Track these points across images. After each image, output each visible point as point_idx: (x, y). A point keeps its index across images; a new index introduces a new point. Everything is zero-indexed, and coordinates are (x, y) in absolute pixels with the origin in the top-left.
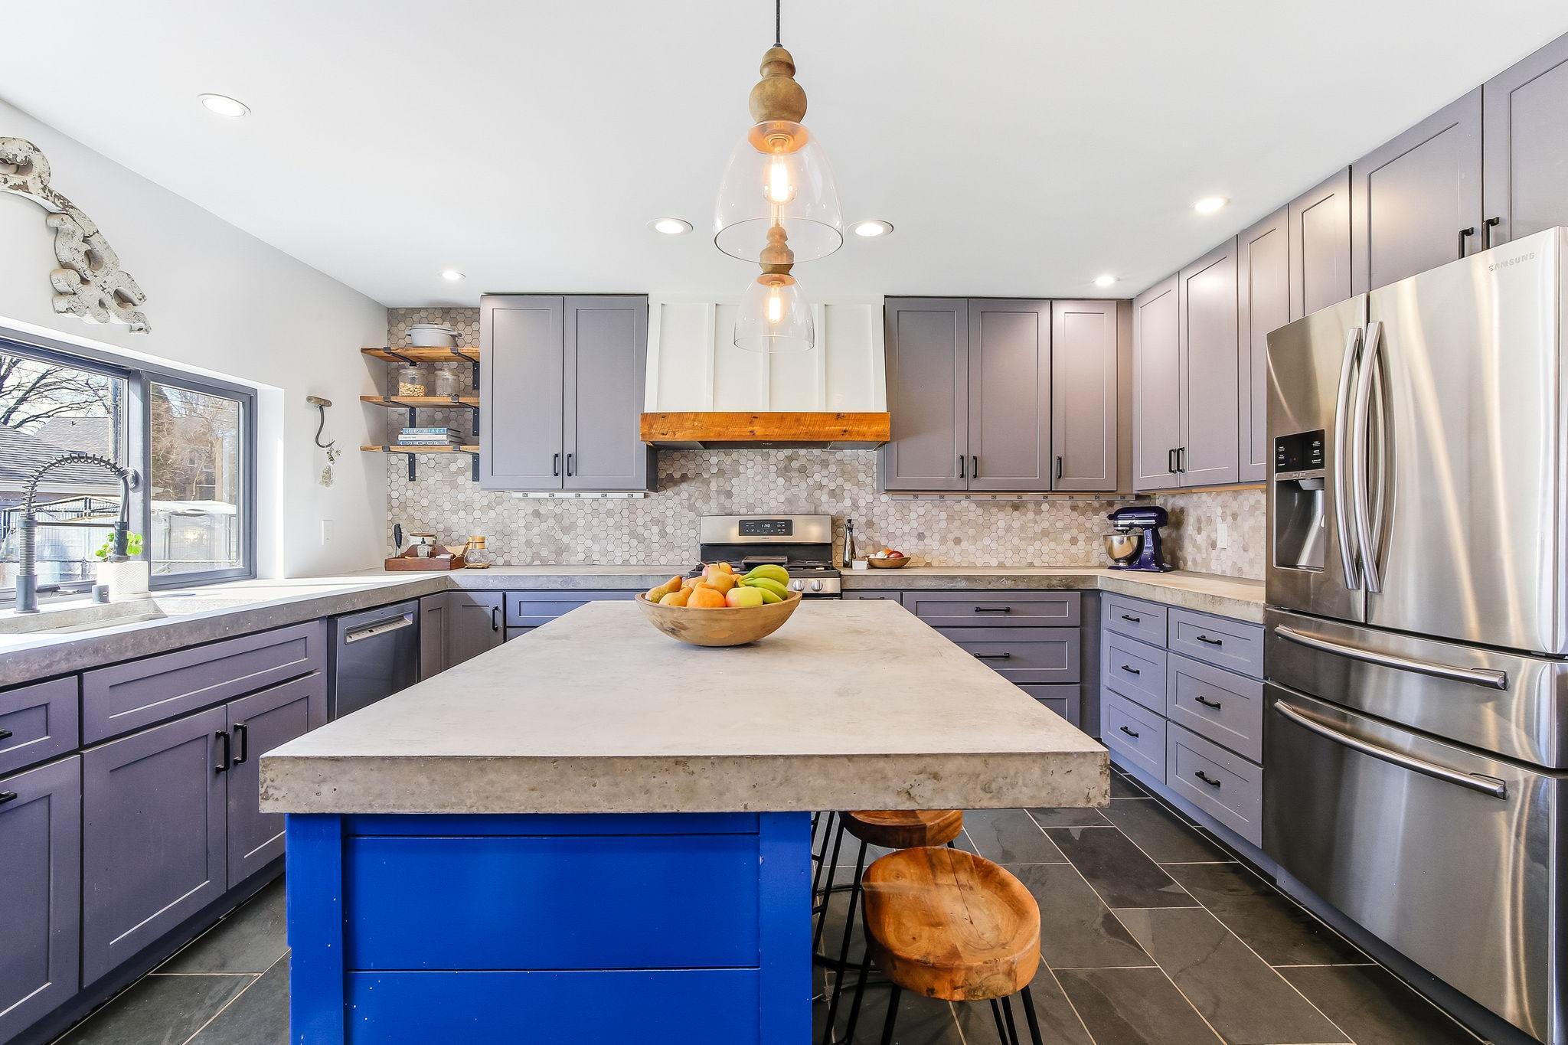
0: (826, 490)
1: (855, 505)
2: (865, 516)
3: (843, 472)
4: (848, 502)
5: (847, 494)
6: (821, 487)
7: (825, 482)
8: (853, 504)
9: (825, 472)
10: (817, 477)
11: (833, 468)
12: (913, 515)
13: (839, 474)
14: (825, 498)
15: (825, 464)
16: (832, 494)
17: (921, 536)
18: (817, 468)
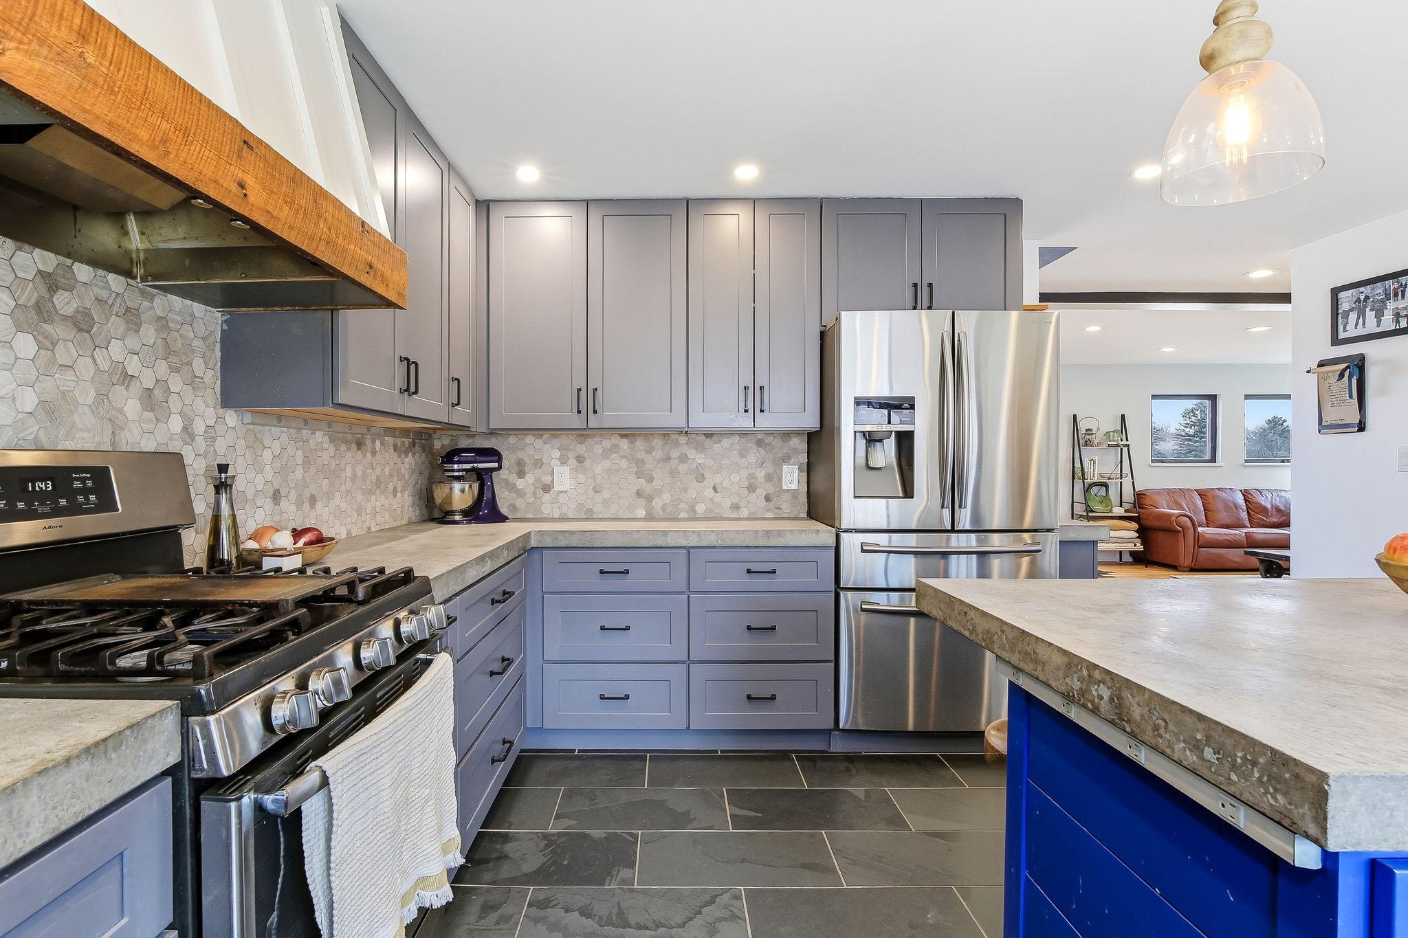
0: (135, 388)
1: (187, 431)
2: (205, 455)
3: (168, 351)
4: (176, 424)
5: (174, 404)
6: (127, 379)
7: (133, 367)
8: (185, 429)
9: (132, 342)
10: (116, 349)
11: (149, 333)
12: (267, 456)
13: (161, 353)
14: (132, 407)
15: (132, 318)
16: (148, 399)
17: (276, 497)
18: (115, 325)
